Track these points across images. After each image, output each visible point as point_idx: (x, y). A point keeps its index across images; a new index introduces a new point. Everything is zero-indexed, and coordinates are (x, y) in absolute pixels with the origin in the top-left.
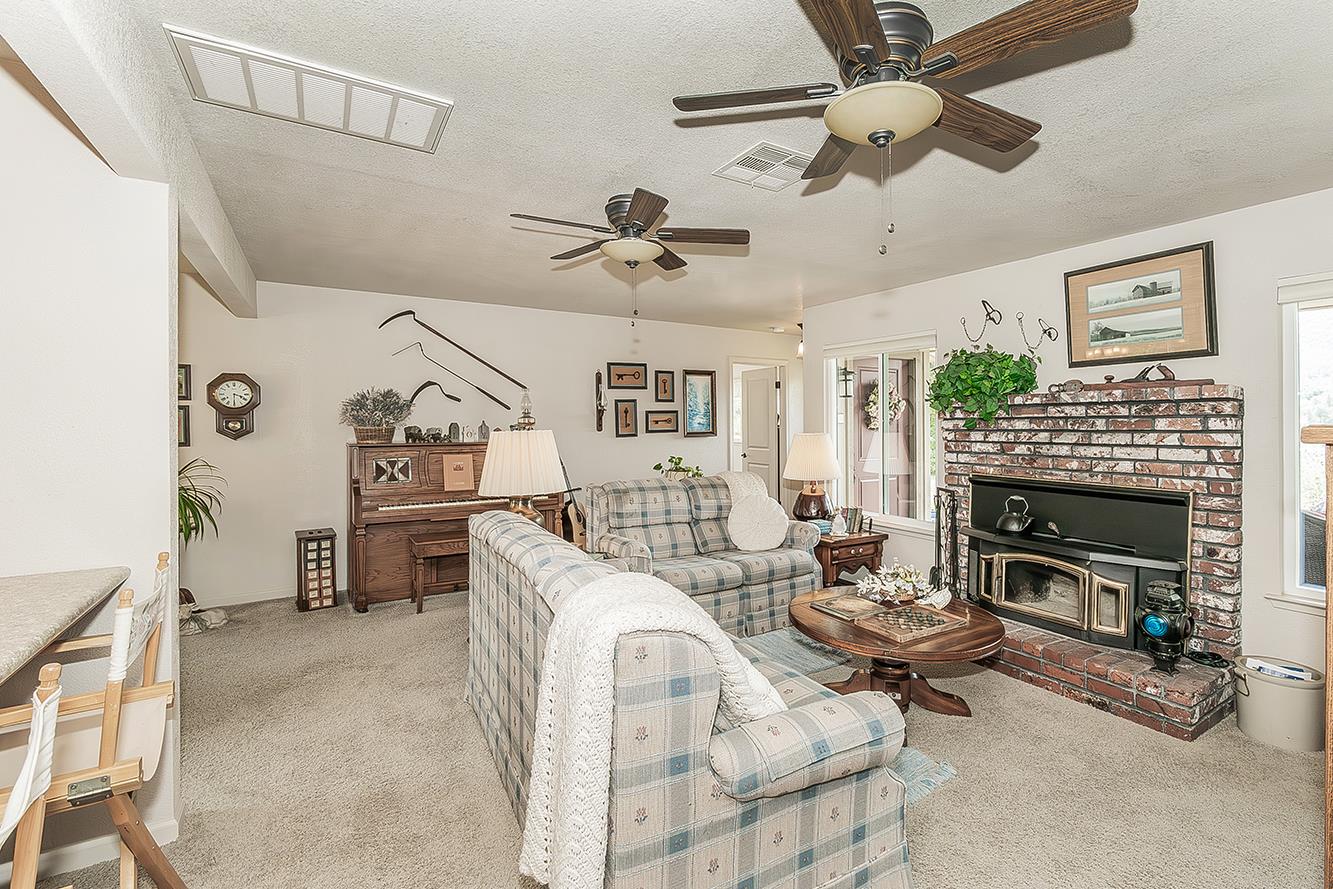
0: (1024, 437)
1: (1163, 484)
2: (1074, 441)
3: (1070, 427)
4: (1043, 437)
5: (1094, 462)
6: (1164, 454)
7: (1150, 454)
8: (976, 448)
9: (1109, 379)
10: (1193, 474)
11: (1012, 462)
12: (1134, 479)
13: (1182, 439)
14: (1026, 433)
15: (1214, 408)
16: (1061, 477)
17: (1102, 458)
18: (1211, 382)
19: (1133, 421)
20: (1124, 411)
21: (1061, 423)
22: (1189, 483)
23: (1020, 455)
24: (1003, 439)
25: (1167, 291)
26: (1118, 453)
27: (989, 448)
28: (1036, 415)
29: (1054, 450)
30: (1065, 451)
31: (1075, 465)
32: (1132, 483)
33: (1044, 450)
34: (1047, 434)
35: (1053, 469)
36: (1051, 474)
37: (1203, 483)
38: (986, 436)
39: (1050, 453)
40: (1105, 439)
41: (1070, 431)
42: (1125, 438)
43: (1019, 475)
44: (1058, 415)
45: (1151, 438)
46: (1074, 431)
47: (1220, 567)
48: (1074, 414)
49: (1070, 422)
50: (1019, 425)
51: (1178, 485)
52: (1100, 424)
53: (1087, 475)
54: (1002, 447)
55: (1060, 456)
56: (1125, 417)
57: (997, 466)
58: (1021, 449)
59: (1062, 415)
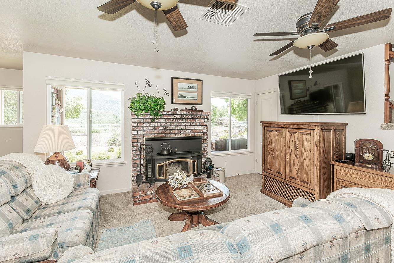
0: (163, 124)
1: (195, 135)
2: (177, 125)
3: (177, 121)
4: (169, 124)
5: (181, 130)
6: (196, 127)
7: (193, 128)
8: (145, 128)
9: (186, 108)
10: (201, 132)
11: (158, 132)
12: (190, 134)
13: (200, 124)
14: (163, 123)
15: (206, 117)
16: (173, 135)
17: (183, 129)
18: (203, 111)
19: (191, 119)
20: (190, 117)
21: (174, 120)
22: (200, 134)
23: (161, 130)
24: (156, 125)
25: (195, 89)
26: (187, 128)
27: (150, 128)
28: (168, 118)
29: (171, 128)
30: (174, 128)
31: (177, 132)
32: (190, 135)
33: (168, 128)
34: (170, 123)
35: (171, 133)
36: (170, 135)
37: (203, 134)
38: (150, 124)
39: (170, 129)
40: (185, 124)
41: (177, 122)
42: (189, 124)
43: (160, 136)
44: (174, 118)
45: (194, 124)
46: (178, 122)
47: (205, 152)
48: (179, 117)
49: (177, 120)
50: (162, 120)
51: (199, 135)
52: (184, 120)
53: (180, 134)
54: (155, 128)
55: (173, 129)
56: (190, 118)
57: (153, 134)
58: (161, 128)
59: (176, 118)
